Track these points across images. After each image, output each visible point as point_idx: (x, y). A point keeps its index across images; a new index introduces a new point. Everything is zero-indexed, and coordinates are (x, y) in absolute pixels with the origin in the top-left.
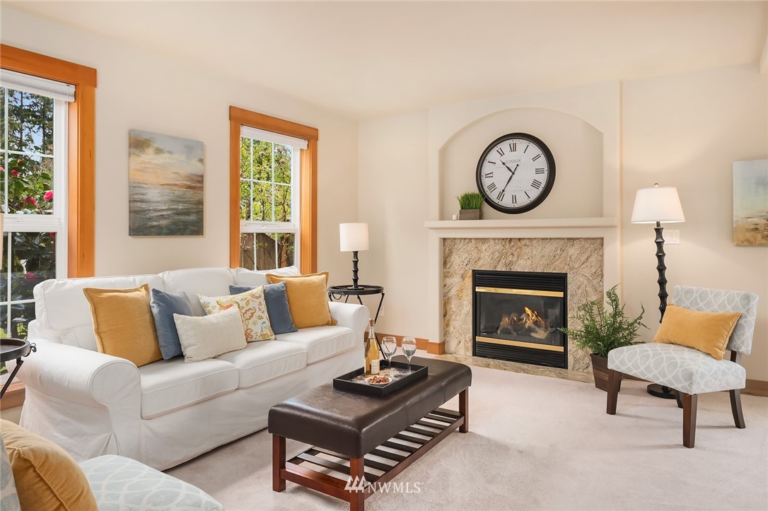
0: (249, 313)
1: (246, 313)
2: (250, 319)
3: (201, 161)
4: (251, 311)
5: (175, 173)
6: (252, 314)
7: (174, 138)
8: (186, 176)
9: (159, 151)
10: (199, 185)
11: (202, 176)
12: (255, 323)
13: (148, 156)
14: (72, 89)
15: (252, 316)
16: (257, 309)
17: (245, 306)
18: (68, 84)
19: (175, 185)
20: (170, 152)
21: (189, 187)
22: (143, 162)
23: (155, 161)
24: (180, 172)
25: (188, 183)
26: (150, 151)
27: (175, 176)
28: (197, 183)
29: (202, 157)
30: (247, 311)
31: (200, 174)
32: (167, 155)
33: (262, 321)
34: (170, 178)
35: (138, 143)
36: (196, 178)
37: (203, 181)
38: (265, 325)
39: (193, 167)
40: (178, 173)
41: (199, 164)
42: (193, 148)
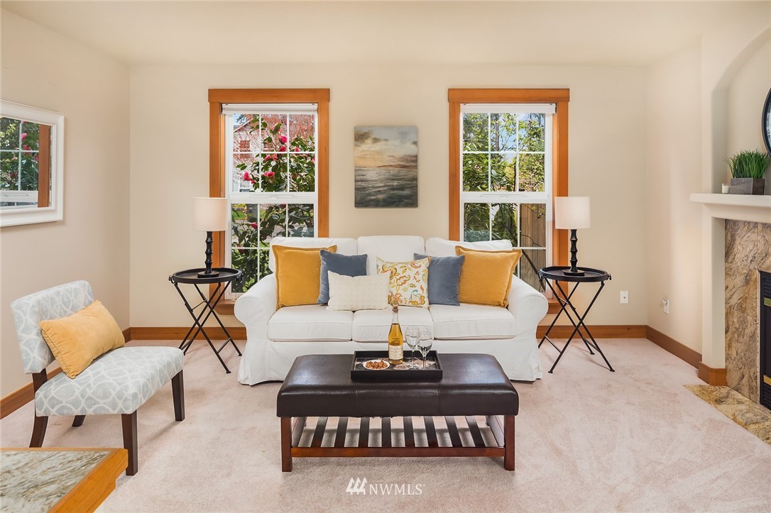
0: (402, 280)
1: (399, 279)
2: (401, 285)
3: (415, 143)
4: (405, 279)
5: (390, 156)
6: (405, 281)
7: (389, 127)
8: (400, 158)
9: (376, 140)
10: (414, 164)
11: (416, 156)
12: (405, 290)
13: (368, 146)
14: (316, 106)
15: (404, 283)
16: (412, 277)
17: (401, 273)
18: (313, 103)
19: (391, 166)
20: (386, 140)
21: (404, 167)
22: (363, 151)
23: (373, 149)
24: (395, 155)
25: (403, 163)
26: (369, 141)
27: (390, 158)
28: (412, 162)
29: (416, 140)
30: (401, 277)
31: (414, 154)
32: (383, 143)
33: (414, 289)
34: (387, 160)
35: (360, 137)
36: (409, 158)
37: (417, 161)
38: (415, 293)
39: (409, 149)
40: (393, 156)
41: (413, 147)
42: (407, 132)
